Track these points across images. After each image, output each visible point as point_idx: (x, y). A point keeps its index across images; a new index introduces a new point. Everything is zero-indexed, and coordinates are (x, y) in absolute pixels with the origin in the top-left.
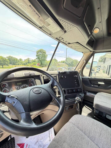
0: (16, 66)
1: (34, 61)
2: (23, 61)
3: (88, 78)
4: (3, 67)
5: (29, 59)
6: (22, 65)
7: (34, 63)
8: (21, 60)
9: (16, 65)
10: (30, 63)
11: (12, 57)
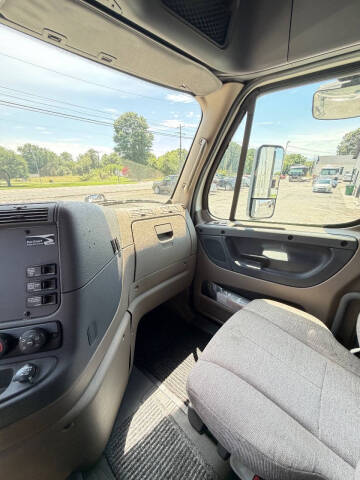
0: (51, 178)
1: (113, 161)
2: (75, 160)
3: (223, 232)
4: (9, 185)
5: (91, 151)
6: (74, 174)
7: (113, 166)
8: (66, 156)
9: (54, 175)
10: (100, 167)
11: (36, 148)
